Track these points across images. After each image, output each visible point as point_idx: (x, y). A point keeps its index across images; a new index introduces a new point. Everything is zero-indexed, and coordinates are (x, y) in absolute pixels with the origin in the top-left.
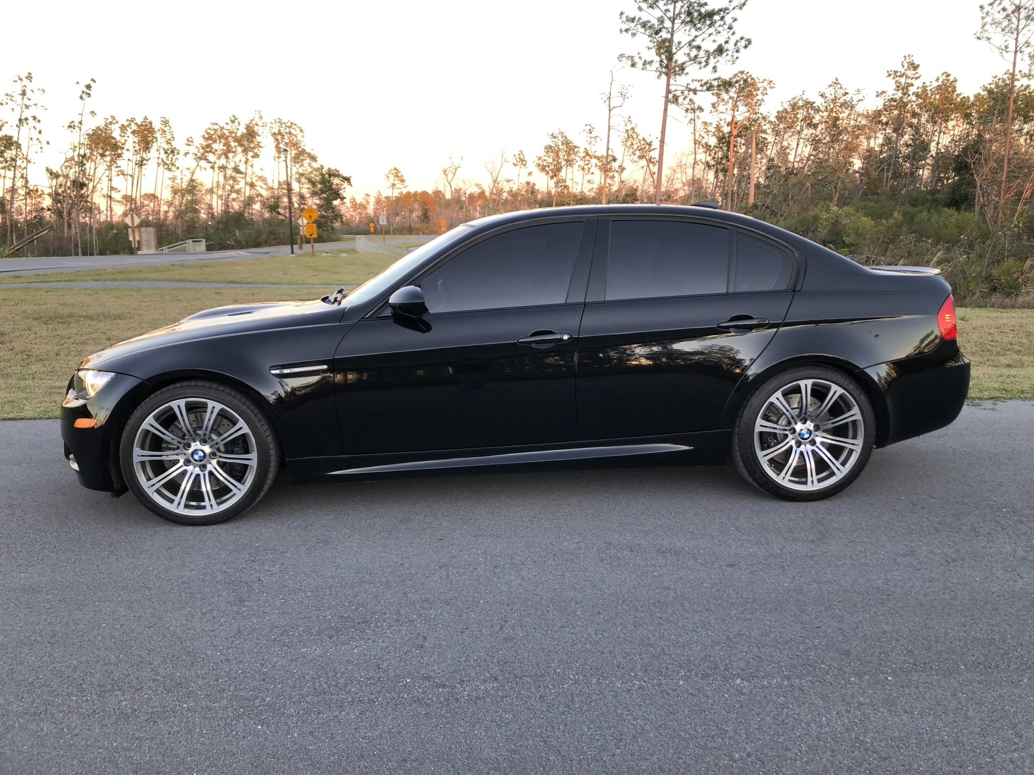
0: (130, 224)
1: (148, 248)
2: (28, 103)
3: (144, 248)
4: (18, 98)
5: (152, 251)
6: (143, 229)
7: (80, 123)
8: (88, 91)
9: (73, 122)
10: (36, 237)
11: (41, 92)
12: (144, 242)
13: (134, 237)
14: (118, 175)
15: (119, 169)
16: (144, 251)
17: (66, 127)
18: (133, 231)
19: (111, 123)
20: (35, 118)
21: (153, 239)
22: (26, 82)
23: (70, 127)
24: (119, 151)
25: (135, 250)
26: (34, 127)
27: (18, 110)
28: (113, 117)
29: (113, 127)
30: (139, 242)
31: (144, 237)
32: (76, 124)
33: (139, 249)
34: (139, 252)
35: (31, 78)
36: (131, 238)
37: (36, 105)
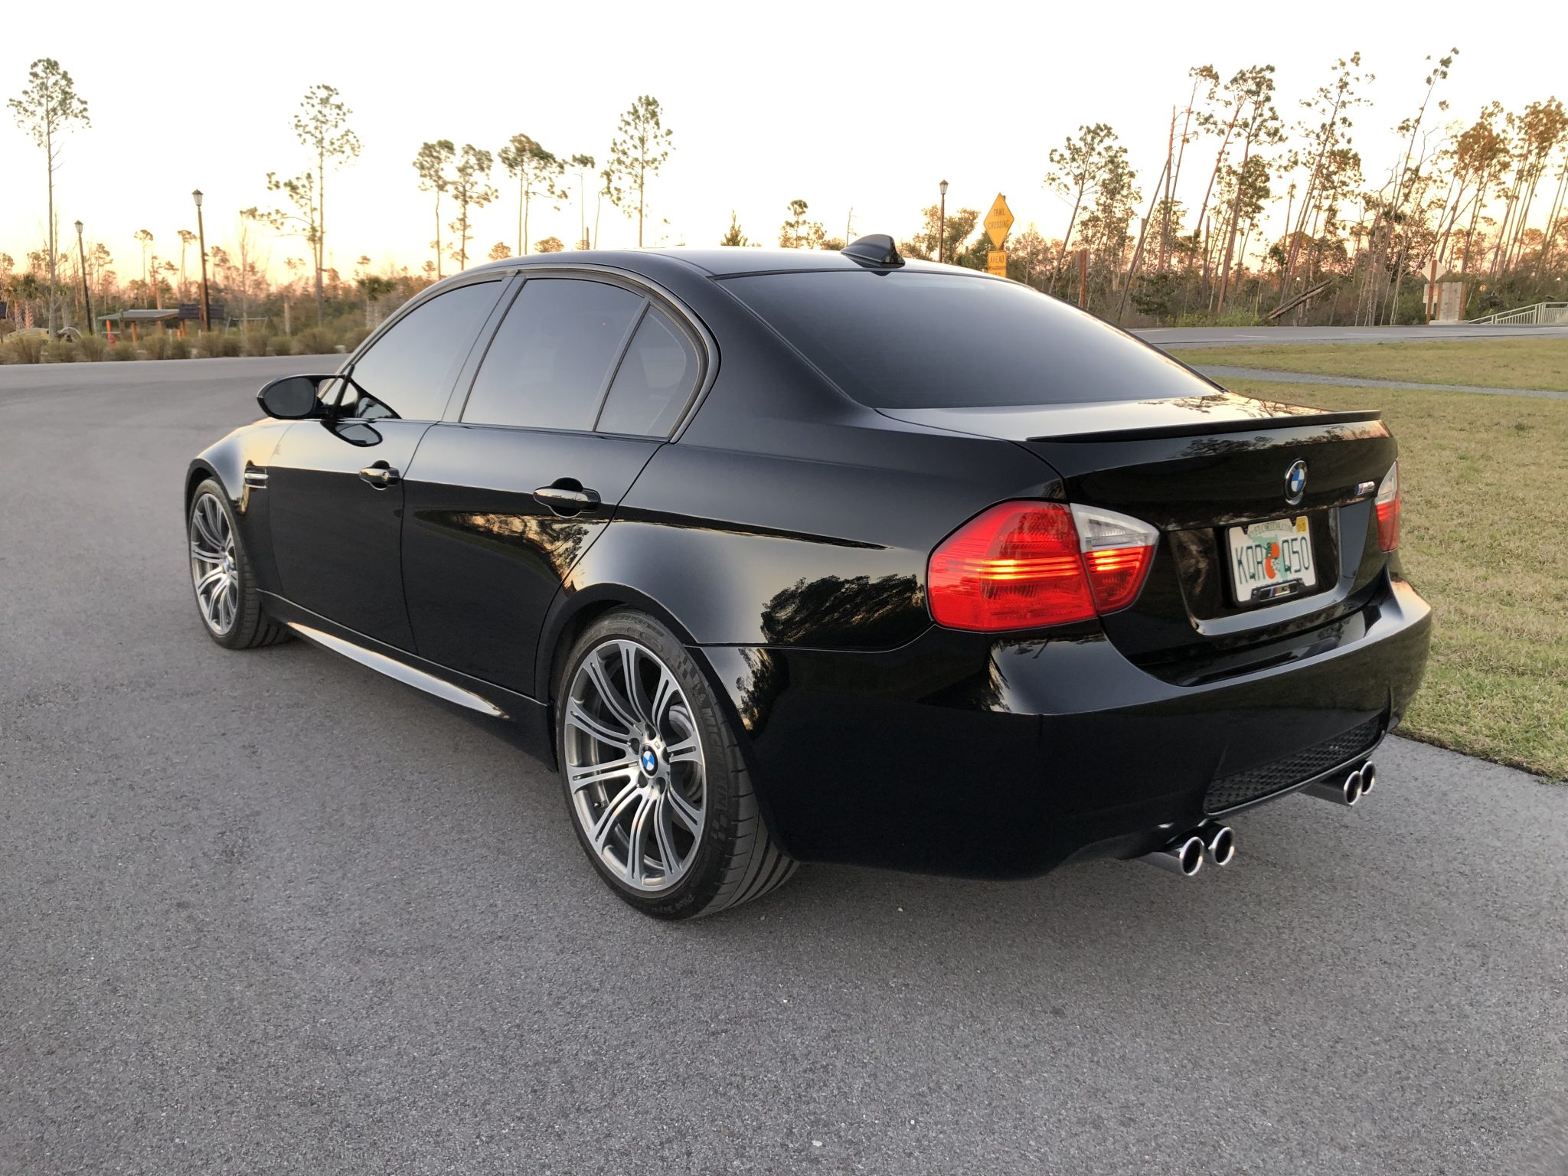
0: (1429, 278)
1: (1447, 317)
2: (1345, 97)
3: (1441, 316)
4: (1334, 92)
5: (1454, 320)
6: (1445, 285)
7: (1418, 121)
8: (1444, 68)
9: (1408, 120)
10: (1308, 295)
11: (1369, 79)
12: (1443, 306)
13: (1431, 299)
14: (1499, 196)
15: (1503, 186)
16: (1441, 321)
17: (1396, 129)
18: (1432, 288)
19: (1491, 115)
20: (1344, 120)
21: (1458, 300)
22: (1350, 66)
23: (1402, 128)
24: (1502, 157)
25: (1428, 318)
26: (1343, 135)
27: (1330, 110)
28: (1496, 104)
29: (1492, 120)
30: (1435, 304)
31: (1445, 297)
32: (1411, 123)
33: (1433, 318)
34: (1432, 323)
35: (1359, 59)
36: (1426, 300)
37: (1359, 100)
